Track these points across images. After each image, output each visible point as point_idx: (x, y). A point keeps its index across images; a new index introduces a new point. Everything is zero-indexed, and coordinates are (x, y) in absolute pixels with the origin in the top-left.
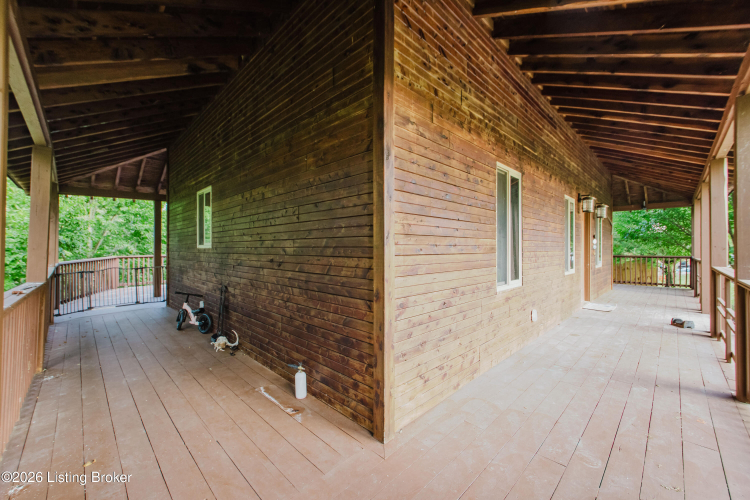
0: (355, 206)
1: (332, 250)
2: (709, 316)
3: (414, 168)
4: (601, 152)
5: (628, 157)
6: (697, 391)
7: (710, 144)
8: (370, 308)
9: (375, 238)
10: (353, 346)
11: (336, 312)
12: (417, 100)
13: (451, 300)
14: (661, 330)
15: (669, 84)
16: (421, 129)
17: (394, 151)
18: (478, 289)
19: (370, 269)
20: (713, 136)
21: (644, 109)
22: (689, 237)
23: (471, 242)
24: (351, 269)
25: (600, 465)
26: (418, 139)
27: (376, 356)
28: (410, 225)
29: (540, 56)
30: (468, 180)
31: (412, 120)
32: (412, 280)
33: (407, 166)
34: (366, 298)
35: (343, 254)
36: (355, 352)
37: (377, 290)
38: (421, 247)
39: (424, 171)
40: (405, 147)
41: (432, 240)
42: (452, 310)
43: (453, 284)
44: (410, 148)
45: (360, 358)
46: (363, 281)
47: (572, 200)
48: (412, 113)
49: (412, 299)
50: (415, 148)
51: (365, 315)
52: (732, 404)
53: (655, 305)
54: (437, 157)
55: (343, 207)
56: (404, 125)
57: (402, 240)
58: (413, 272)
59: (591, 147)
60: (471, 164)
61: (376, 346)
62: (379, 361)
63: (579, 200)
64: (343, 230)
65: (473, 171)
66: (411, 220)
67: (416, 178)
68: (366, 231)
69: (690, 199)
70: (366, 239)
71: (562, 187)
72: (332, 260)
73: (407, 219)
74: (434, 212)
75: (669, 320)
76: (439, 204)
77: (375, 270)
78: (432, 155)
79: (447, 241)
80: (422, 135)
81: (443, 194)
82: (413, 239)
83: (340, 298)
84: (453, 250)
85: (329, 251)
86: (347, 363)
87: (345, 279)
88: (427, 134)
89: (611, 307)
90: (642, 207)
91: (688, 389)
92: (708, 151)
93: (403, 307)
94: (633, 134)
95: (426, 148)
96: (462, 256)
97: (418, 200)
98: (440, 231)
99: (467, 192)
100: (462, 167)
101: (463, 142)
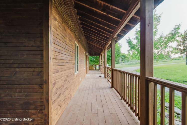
0: (32, 46)
1: (17, 65)
2: (104, 74)
3: (58, 36)
4: (89, 44)
5: (93, 46)
6: (107, 88)
7: (105, 45)
8: (41, 87)
9: (44, 60)
10: (31, 104)
11: (20, 92)
12: (58, 14)
13: (67, 79)
14: (99, 78)
15: (103, 33)
16: (60, 24)
17: (52, 28)
18: (72, 74)
19: (41, 72)
20: (106, 44)
21: (98, 37)
22: (99, 61)
23: (71, 62)
24: (30, 73)
25: (102, 109)
26: (59, 27)
27: (45, 105)
28: (57, 56)
29: (84, 18)
30: (70, 44)
31: (57, 20)
32: (57, 74)
33: (56, 35)
34: (39, 83)
35: (25, 67)
36: (33, 106)
37: (45, 80)
38: (60, 63)
39: (60, 38)
40: (55, 28)
41: (62, 61)
42: (67, 81)
43: (67, 74)
44: (57, 29)
45: (36, 108)
46: (37, 77)
47: (85, 53)
48: (57, 17)
49: (57, 80)
50: (58, 30)
51: (38, 90)
52: (111, 89)
53: (96, 74)
54: (64, 35)
55: (25, 46)
56: (55, 20)
57: (54, 60)
58: (57, 72)
59: (87, 42)
60: (71, 40)
61: (45, 101)
62: (46, 107)
63: (86, 53)
64: (25, 56)
65: (71, 42)
66: (57, 54)
67: (58, 40)
68: (39, 57)
69: (99, 55)
70: (39, 60)
71: (84, 50)
72: (18, 70)
73: (56, 54)
74: (63, 52)
75: (99, 76)
76: (64, 50)
77: (44, 72)
78: (62, 34)
79: (66, 61)
80: (60, 26)
81: (65, 47)
82: (57, 60)
83: (23, 86)
84: (67, 64)
85: (15, 65)
86: (28, 112)
87: (26, 77)
88: (61, 27)
89: (90, 75)
90: (93, 56)
91: (106, 88)
92: (104, 46)
93: (54, 84)
94: (95, 41)
95: (61, 31)
96: (69, 66)
97: (59, 47)
98: (64, 58)
99: (69, 48)
100: (69, 40)
101: (69, 33)
